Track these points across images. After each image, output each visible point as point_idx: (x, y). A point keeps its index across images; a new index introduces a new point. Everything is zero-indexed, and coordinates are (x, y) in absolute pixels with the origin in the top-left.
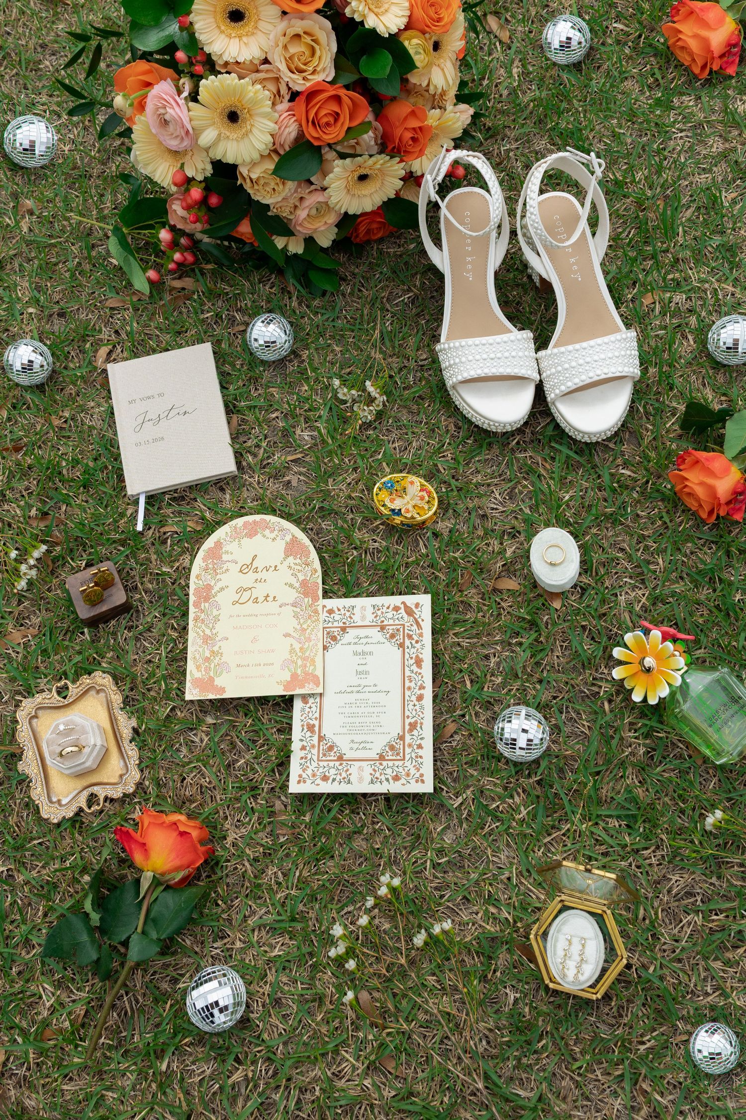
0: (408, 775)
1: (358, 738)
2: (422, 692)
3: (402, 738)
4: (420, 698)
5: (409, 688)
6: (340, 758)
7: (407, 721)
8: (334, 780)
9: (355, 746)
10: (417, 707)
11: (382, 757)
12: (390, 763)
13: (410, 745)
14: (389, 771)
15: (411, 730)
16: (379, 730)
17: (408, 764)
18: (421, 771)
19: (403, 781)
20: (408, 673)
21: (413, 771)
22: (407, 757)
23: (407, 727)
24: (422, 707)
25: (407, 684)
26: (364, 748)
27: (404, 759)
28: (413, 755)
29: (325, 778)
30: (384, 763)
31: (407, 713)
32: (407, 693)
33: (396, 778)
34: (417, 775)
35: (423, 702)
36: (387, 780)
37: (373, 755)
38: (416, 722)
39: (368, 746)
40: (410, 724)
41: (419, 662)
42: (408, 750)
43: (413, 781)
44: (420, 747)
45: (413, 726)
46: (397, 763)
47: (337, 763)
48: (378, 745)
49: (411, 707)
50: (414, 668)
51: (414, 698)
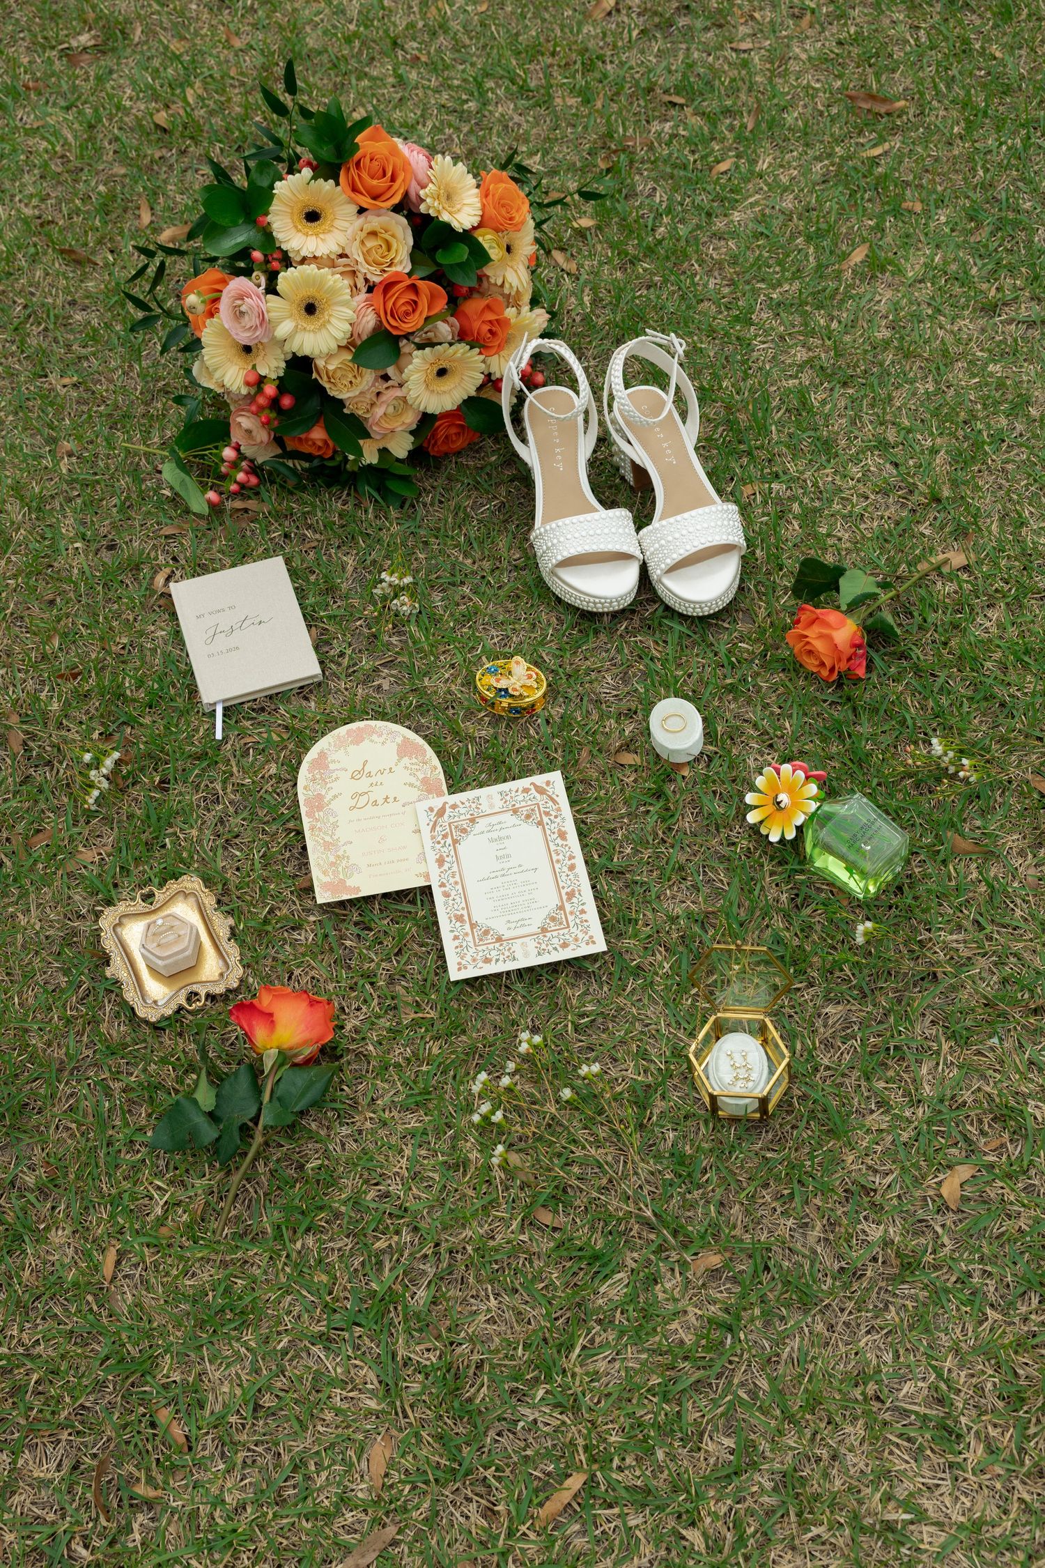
0: (576, 940)
1: (513, 918)
2: (573, 861)
3: (562, 908)
4: (572, 868)
5: (558, 861)
6: (499, 939)
7: (563, 892)
8: (497, 960)
9: (513, 925)
10: (571, 877)
11: (544, 930)
12: (555, 934)
13: (571, 913)
14: (555, 941)
15: (569, 899)
16: (534, 906)
17: (573, 930)
18: (590, 933)
19: (572, 946)
20: (553, 847)
21: (580, 936)
22: (572, 924)
23: (565, 897)
24: (576, 876)
25: (555, 857)
26: (523, 925)
27: (568, 926)
28: (578, 921)
29: (487, 961)
30: (548, 935)
31: (561, 884)
32: (557, 866)
33: (565, 945)
34: (587, 938)
35: (576, 870)
36: (555, 949)
37: (534, 929)
38: (573, 891)
39: (526, 922)
40: (567, 894)
41: (562, 835)
42: (570, 918)
43: (583, 945)
44: (583, 912)
45: (571, 895)
46: (561, 932)
47: (497, 945)
48: (537, 919)
49: (564, 878)
50: (559, 841)
51: (565, 869)
